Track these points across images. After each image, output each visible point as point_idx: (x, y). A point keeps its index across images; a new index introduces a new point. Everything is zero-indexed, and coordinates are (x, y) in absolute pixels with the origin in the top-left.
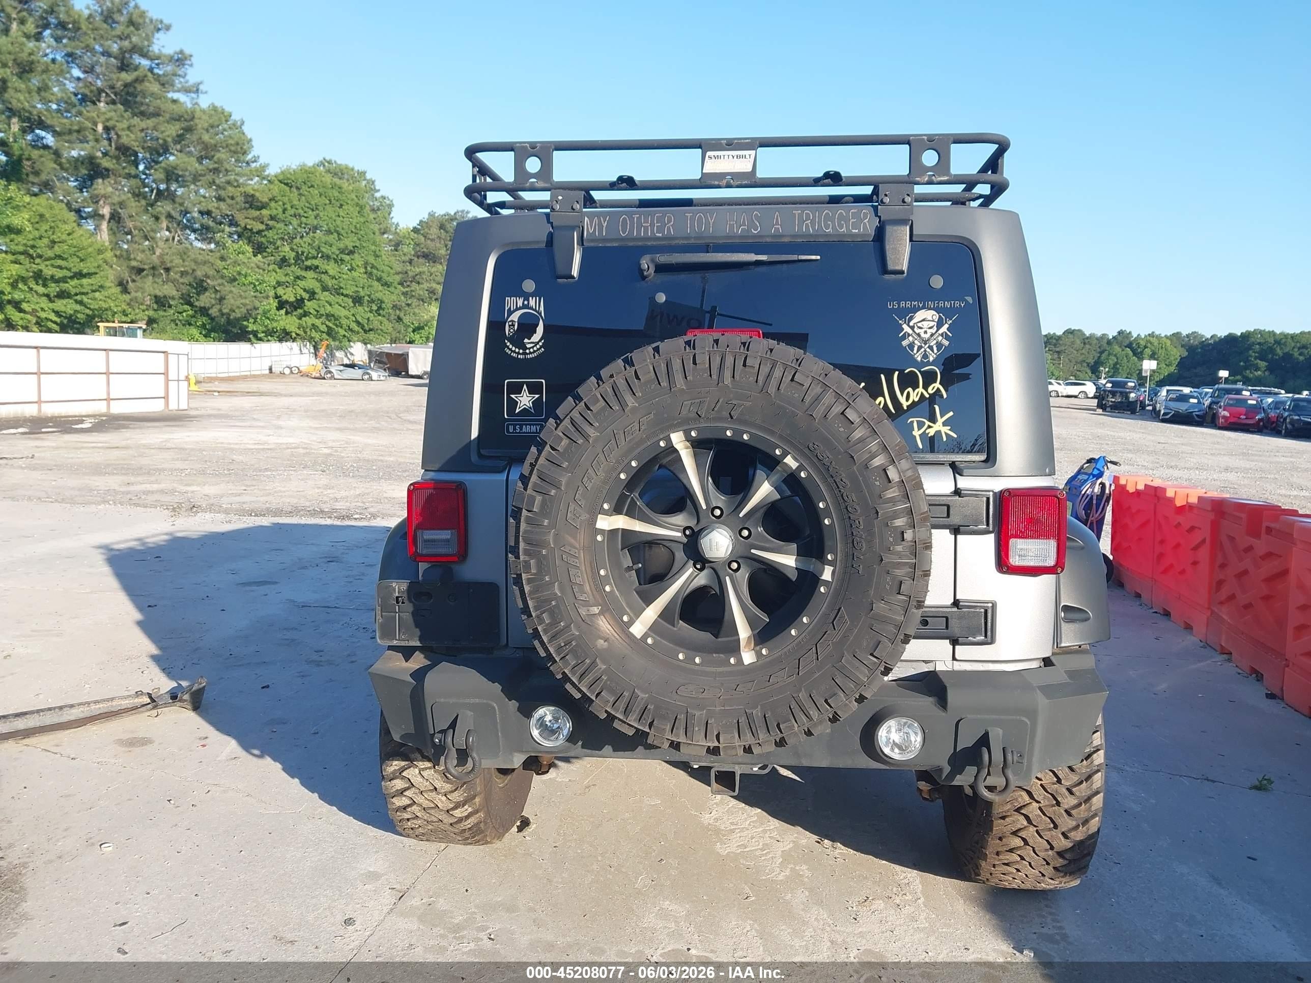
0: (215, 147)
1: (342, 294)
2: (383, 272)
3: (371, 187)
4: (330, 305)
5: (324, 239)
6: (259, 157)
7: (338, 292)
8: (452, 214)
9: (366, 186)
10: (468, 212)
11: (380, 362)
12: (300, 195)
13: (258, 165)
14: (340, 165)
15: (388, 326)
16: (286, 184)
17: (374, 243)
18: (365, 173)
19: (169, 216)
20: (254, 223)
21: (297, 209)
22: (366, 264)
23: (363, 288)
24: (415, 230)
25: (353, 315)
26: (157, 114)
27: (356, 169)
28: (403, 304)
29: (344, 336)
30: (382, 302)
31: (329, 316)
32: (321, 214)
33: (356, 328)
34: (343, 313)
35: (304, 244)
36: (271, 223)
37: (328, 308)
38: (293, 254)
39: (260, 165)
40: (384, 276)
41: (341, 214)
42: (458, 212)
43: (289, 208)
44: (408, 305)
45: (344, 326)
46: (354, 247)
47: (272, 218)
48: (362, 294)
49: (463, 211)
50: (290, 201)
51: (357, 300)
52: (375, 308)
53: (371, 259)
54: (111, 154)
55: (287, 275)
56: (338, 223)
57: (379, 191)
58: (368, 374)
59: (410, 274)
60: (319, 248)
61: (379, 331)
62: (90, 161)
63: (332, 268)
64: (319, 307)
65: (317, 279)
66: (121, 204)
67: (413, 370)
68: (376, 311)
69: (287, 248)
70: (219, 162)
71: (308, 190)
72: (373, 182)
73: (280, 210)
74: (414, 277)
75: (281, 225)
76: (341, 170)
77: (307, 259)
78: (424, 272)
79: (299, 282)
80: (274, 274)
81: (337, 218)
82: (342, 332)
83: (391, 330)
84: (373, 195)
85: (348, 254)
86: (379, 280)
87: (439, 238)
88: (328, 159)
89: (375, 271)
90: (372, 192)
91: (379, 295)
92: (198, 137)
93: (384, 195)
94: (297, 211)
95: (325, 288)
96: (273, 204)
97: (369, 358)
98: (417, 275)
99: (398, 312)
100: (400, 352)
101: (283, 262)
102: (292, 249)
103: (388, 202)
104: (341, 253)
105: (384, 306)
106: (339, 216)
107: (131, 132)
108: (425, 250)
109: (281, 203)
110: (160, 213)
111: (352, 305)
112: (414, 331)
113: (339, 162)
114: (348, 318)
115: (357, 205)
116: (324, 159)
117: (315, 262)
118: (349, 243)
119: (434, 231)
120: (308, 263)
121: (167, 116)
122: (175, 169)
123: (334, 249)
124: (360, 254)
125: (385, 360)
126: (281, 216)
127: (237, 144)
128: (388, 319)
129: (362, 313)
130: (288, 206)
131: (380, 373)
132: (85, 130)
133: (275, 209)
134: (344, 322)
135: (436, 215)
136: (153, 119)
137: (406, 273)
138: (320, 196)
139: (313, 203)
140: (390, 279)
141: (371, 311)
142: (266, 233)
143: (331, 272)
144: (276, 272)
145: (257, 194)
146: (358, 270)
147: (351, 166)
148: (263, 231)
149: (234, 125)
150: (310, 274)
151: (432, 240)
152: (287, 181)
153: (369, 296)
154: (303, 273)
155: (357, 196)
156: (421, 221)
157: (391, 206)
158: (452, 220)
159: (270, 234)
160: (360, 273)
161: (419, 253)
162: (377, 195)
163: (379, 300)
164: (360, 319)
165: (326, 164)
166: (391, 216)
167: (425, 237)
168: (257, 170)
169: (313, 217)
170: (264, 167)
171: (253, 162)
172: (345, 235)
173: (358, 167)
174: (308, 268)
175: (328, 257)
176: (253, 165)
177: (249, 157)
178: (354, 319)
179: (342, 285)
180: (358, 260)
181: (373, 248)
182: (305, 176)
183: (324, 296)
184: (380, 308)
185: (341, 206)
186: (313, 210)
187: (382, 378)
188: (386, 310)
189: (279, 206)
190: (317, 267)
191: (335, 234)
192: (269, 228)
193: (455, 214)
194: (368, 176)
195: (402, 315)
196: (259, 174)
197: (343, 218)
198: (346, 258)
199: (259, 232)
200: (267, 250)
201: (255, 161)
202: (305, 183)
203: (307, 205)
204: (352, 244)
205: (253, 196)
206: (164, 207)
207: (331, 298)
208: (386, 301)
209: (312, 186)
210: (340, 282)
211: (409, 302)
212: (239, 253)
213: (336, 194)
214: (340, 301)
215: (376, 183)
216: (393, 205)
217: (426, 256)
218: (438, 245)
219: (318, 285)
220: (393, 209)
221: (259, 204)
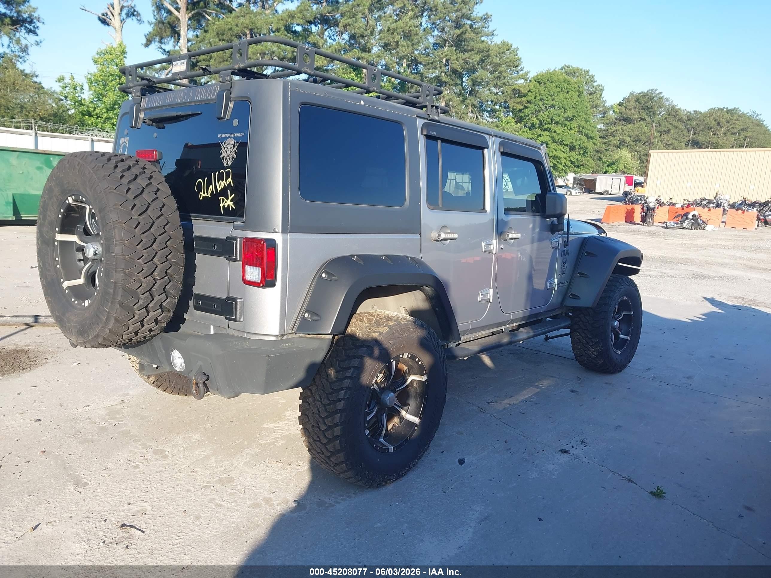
0: (500, 65)
1: (564, 144)
2: (589, 130)
3: (591, 80)
4: (556, 151)
5: (556, 112)
6: (524, 67)
7: (561, 142)
8: (646, 92)
9: (588, 79)
10: (656, 90)
11: (580, 184)
12: (545, 87)
13: (524, 72)
14: (574, 68)
15: (592, 163)
16: (539, 82)
17: (586, 114)
18: (588, 71)
19: (473, 105)
20: (518, 105)
21: (542, 96)
22: (580, 126)
23: (576, 140)
24: (620, 104)
25: (569, 157)
26: (471, 50)
27: (583, 69)
28: (603, 150)
29: (563, 169)
30: (587, 148)
31: (554, 157)
32: (556, 98)
33: (570, 164)
34: (563, 155)
35: (543, 116)
36: (528, 105)
37: (554, 152)
38: (538, 122)
39: (525, 73)
40: (590, 132)
41: (568, 97)
42: (649, 90)
43: (538, 96)
44: (606, 150)
45: (563, 163)
46: (573, 116)
47: (529, 102)
48: (575, 144)
49: (652, 90)
50: (539, 91)
51: (572, 148)
52: (582, 152)
53: (583, 123)
54: (448, 73)
55: (533, 134)
56: (565, 102)
57: (595, 82)
58: (570, 191)
59: (610, 131)
60: (552, 117)
61: (586, 166)
62: (438, 79)
63: (559, 129)
64: (550, 152)
65: (550, 136)
66: (450, 100)
67: (598, 190)
68: (583, 154)
69: (535, 119)
70: (501, 72)
71: (549, 84)
72: (593, 76)
73: (533, 97)
74: (612, 133)
75: (532, 105)
76: (574, 71)
77: (545, 124)
78: (619, 130)
79: (539, 138)
80: (526, 133)
81: (565, 100)
82: (561, 167)
83: (593, 165)
84: (592, 84)
85: (569, 121)
86: (586, 135)
87: (635, 108)
88: (567, 65)
89: (584, 130)
90: (592, 83)
91: (586, 144)
92: (491, 59)
93: (599, 84)
94: (542, 97)
95: (554, 141)
96: (529, 94)
97: (574, 182)
98: (614, 131)
99: (599, 154)
100: (592, 179)
101: (533, 126)
102: (538, 119)
103: (601, 88)
104: (566, 120)
105: (587, 151)
106: (566, 98)
107: (458, 61)
108: (625, 116)
109: (534, 93)
110: (469, 103)
111: (569, 151)
112: (608, 166)
113: (573, 66)
114: (565, 159)
115: (578, 91)
116: (565, 65)
117: (549, 126)
118: (570, 114)
119: (632, 104)
120: (546, 127)
121: (476, 50)
122: (477, 79)
123: (561, 118)
124: (576, 120)
125: (583, 183)
126: (533, 101)
127: (511, 61)
128: (593, 159)
129: (574, 155)
130: (538, 95)
131: (577, 191)
132: (435, 62)
133: (531, 97)
134: (563, 161)
135: (635, 93)
136: (470, 53)
137: (608, 130)
138: (556, 87)
139: (551, 92)
140: (593, 135)
141: (580, 154)
142: (524, 110)
143: (558, 132)
144: (527, 133)
145: (521, 89)
146: (575, 130)
147: (580, 68)
148: (522, 109)
149: (513, 51)
150: (547, 133)
151: (630, 109)
152: (538, 81)
153: (579, 145)
154: (542, 133)
155: (578, 86)
156: (624, 98)
157: (602, 90)
158: (644, 96)
159: (526, 111)
160: (576, 131)
161: (621, 118)
162: (595, 84)
163: (585, 147)
164: (572, 159)
165: (566, 68)
166: (603, 96)
167: (626, 108)
168: (522, 75)
169: (551, 100)
170: (527, 73)
171: (520, 71)
172: (568, 109)
173: (585, 68)
174: (545, 130)
175: (557, 123)
176: (521, 73)
177: (519, 68)
178: (569, 159)
179: (563, 139)
180: (575, 124)
181: (585, 116)
182: (549, 76)
183: (553, 146)
184: (585, 152)
185: (568, 92)
186: (551, 96)
187: (578, 194)
188: (589, 153)
189: (533, 95)
190: (550, 129)
191: (563, 110)
192: (526, 107)
193: (647, 91)
194: (590, 73)
195: (602, 156)
196: (524, 77)
197: (568, 99)
198: (568, 123)
199: (520, 110)
200: (524, 120)
201: (522, 70)
202: (548, 80)
203: (548, 93)
204: (572, 115)
205: (518, 90)
206: (471, 100)
207: (557, 147)
208: (589, 148)
209: (552, 82)
210: (562, 137)
211: (607, 148)
212: (508, 123)
213: (566, 85)
214: (562, 148)
215: (595, 77)
216: (604, 90)
217: (625, 120)
218: (633, 112)
219: (550, 139)
220: (603, 92)
221: (522, 94)
